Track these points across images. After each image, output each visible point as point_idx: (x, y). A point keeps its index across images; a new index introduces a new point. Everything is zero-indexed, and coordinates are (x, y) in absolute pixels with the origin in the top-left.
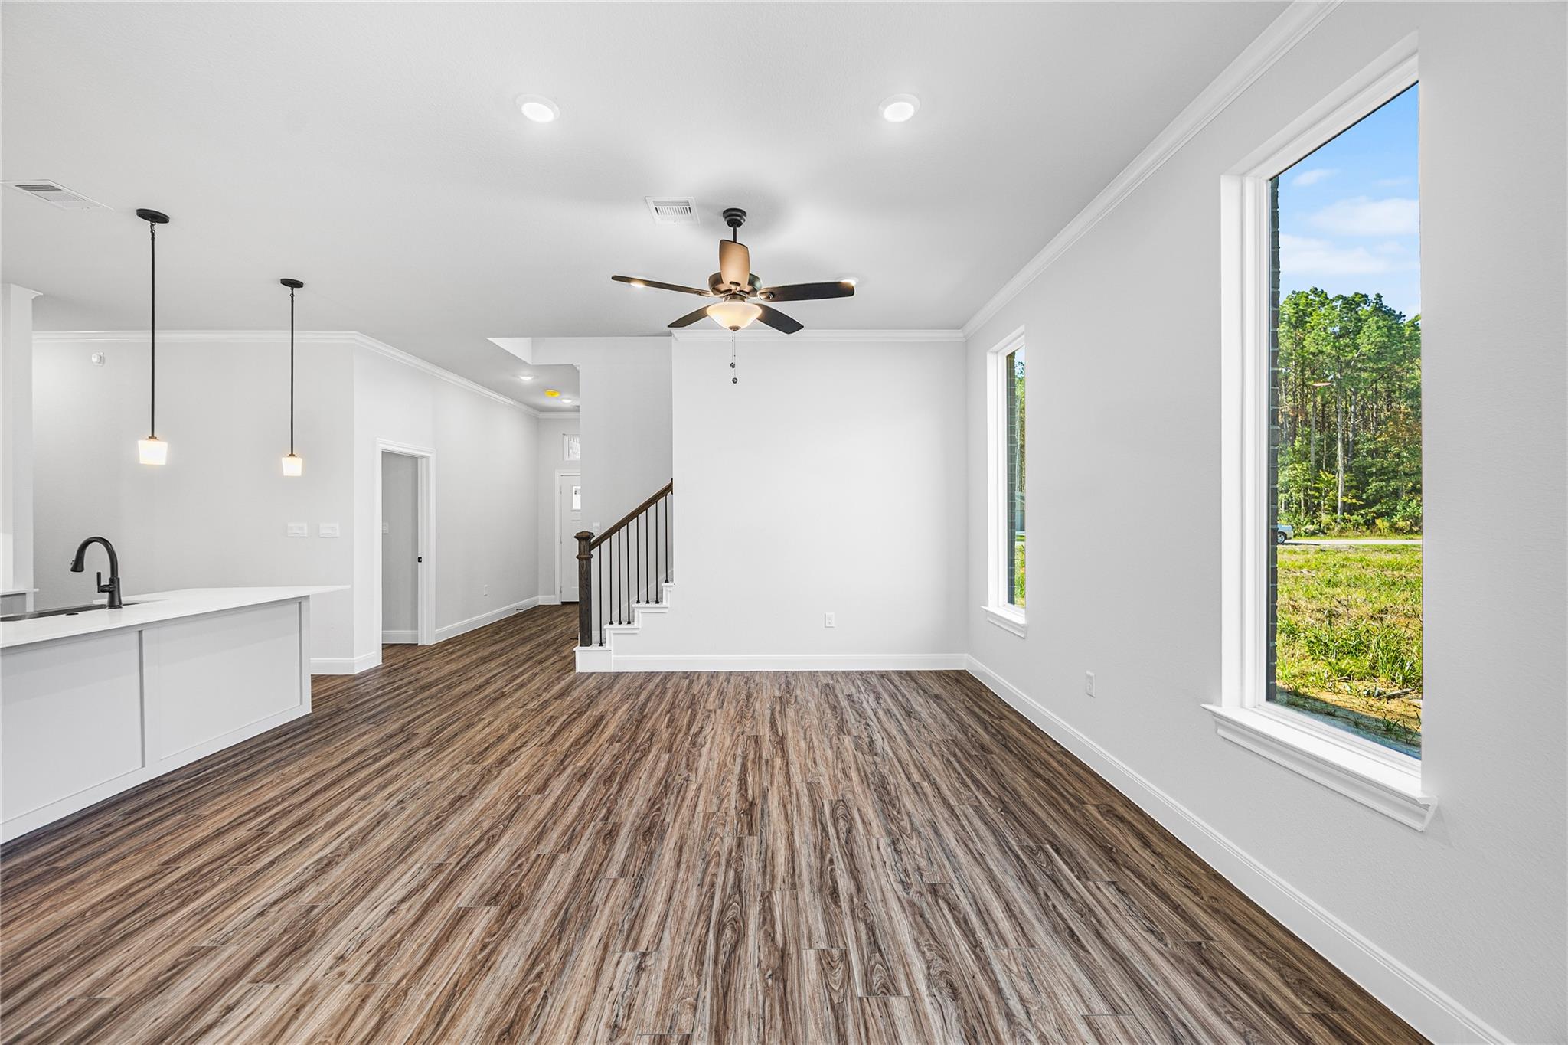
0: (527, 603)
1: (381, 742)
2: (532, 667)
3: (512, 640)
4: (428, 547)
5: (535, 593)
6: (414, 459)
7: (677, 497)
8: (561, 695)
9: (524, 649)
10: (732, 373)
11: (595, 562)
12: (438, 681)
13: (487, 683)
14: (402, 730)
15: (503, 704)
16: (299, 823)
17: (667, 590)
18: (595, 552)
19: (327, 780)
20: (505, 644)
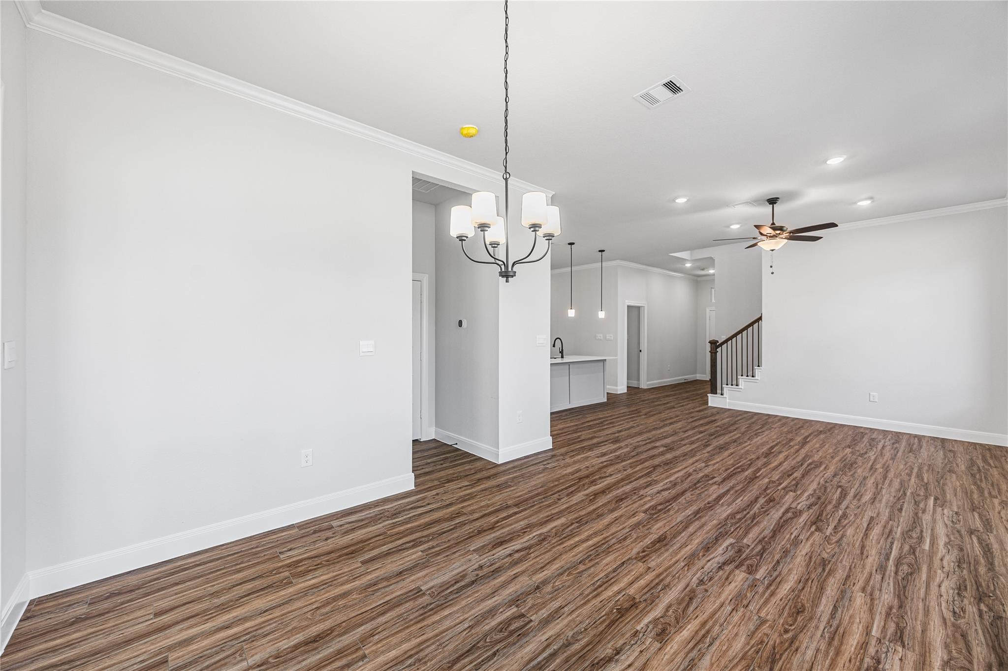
0: (690, 377)
1: (630, 412)
2: (689, 401)
3: (681, 391)
4: (644, 346)
5: (695, 373)
6: (639, 308)
7: (764, 323)
8: (699, 411)
9: (686, 395)
10: (771, 270)
11: (719, 355)
12: (648, 400)
13: (668, 403)
14: (636, 410)
15: (674, 410)
16: (611, 423)
17: (757, 371)
18: (719, 350)
19: (616, 416)
20: (677, 392)
